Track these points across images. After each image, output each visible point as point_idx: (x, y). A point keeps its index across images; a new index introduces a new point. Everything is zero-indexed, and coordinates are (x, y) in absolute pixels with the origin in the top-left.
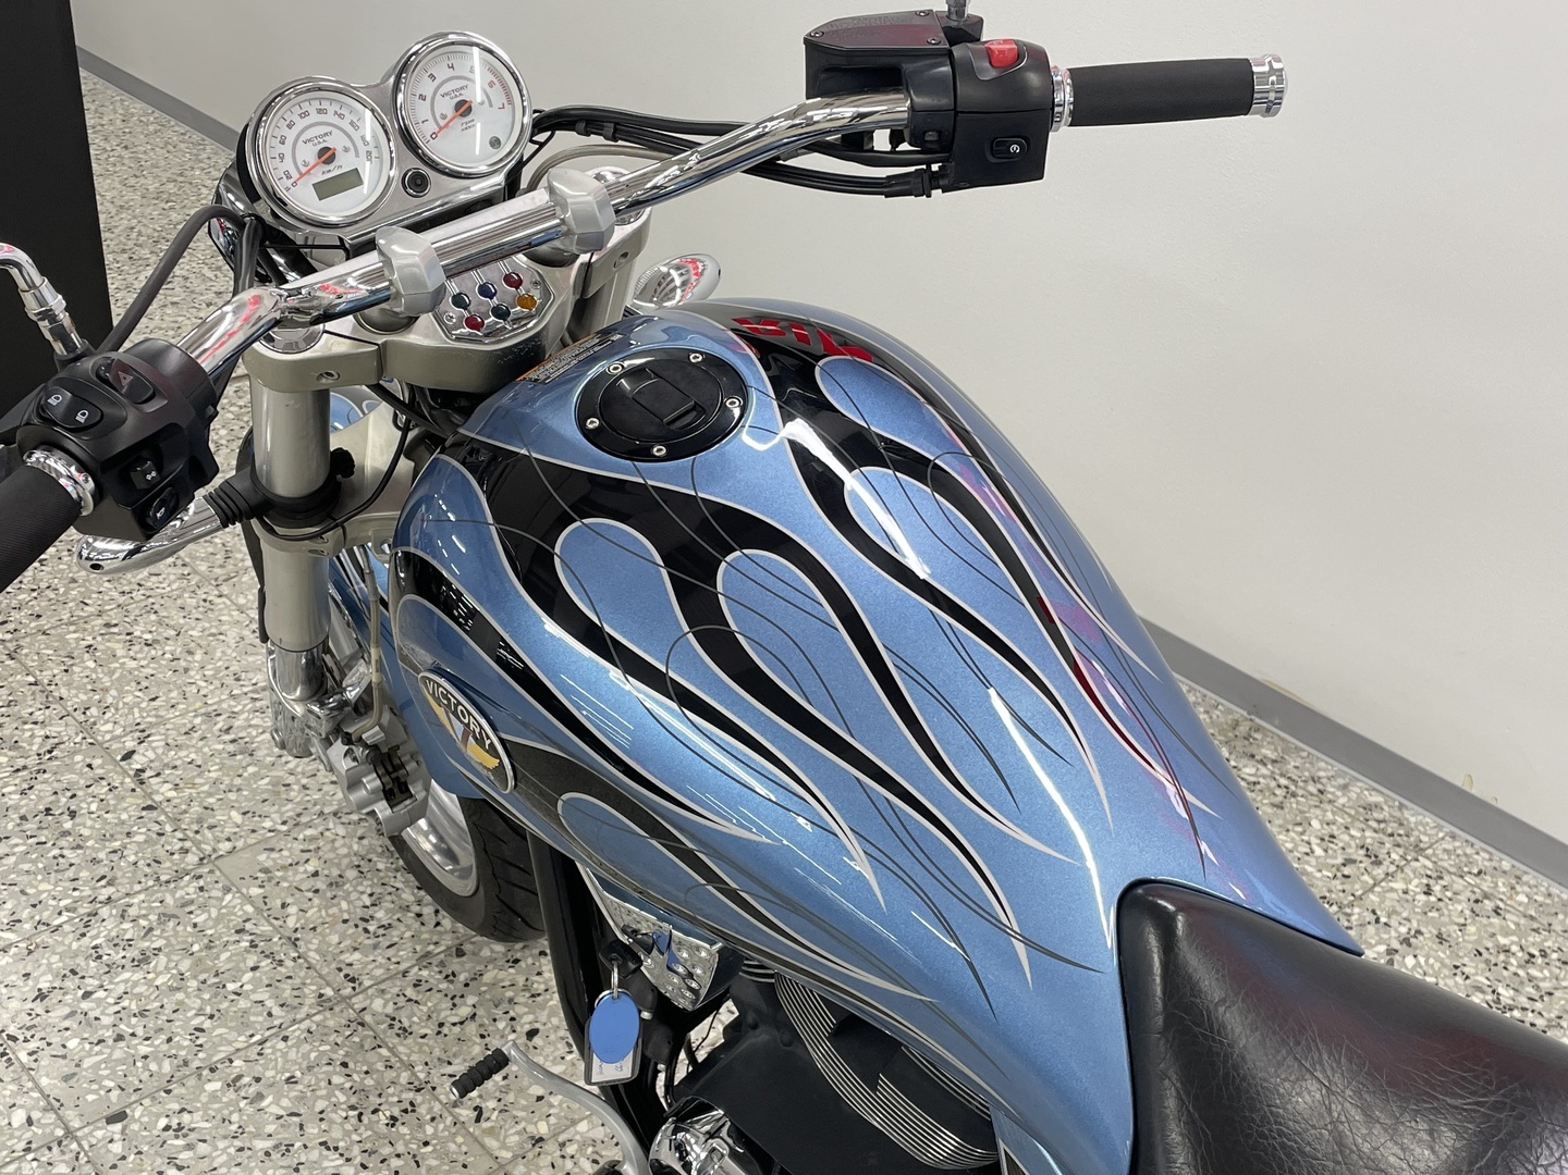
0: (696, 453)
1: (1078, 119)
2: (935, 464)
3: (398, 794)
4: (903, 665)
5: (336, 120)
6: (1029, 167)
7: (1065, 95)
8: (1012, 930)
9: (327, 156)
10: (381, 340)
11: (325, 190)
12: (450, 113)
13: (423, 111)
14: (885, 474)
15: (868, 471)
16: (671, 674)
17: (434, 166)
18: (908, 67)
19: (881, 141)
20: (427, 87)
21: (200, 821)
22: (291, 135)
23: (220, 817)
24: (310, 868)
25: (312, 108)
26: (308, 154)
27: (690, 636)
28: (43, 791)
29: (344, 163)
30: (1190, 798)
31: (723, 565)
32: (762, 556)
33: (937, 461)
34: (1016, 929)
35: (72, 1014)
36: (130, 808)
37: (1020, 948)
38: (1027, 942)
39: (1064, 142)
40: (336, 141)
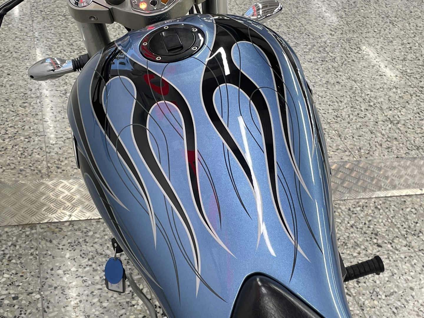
0: (169, 63)
2: (259, 90)
4: (202, 160)
8: (198, 273)
14: (235, 88)
15: (229, 86)
16: (119, 138)
27: (132, 126)
30: (299, 248)
31: (156, 104)
32: (171, 105)
33: (260, 89)
34: (200, 273)
37: (198, 280)
38: (202, 280)
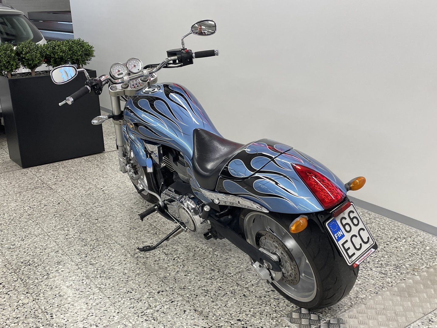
1: (196, 57)
2: (180, 93)
3: (136, 174)
5: (120, 67)
6: (191, 62)
7: (194, 55)
9: (119, 71)
10: (124, 89)
11: (119, 75)
12: (133, 66)
13: (130, 66)
17: (131, 72)
18: (177, 53)
19: (177, 62)
20: (130, 64)
21: (112, 194)
22: (115, 69)
23: (114, 194)
24: (127, 198)
25: (117, 66)
26: (117, 71)
27: (151, 108)
28: (89, 192)
29: (121, 72)
31: (155, 102)
35: (91, 211)
36: (101, 194)
37: (182, 134)
39: (195, 60)
40: (120, 70)
